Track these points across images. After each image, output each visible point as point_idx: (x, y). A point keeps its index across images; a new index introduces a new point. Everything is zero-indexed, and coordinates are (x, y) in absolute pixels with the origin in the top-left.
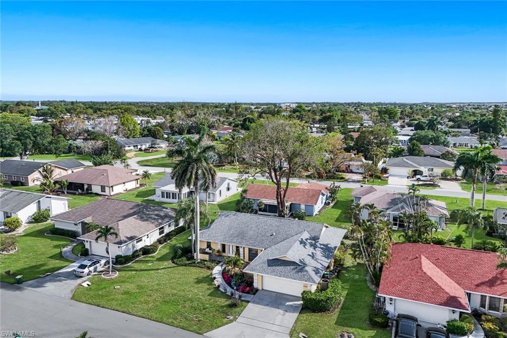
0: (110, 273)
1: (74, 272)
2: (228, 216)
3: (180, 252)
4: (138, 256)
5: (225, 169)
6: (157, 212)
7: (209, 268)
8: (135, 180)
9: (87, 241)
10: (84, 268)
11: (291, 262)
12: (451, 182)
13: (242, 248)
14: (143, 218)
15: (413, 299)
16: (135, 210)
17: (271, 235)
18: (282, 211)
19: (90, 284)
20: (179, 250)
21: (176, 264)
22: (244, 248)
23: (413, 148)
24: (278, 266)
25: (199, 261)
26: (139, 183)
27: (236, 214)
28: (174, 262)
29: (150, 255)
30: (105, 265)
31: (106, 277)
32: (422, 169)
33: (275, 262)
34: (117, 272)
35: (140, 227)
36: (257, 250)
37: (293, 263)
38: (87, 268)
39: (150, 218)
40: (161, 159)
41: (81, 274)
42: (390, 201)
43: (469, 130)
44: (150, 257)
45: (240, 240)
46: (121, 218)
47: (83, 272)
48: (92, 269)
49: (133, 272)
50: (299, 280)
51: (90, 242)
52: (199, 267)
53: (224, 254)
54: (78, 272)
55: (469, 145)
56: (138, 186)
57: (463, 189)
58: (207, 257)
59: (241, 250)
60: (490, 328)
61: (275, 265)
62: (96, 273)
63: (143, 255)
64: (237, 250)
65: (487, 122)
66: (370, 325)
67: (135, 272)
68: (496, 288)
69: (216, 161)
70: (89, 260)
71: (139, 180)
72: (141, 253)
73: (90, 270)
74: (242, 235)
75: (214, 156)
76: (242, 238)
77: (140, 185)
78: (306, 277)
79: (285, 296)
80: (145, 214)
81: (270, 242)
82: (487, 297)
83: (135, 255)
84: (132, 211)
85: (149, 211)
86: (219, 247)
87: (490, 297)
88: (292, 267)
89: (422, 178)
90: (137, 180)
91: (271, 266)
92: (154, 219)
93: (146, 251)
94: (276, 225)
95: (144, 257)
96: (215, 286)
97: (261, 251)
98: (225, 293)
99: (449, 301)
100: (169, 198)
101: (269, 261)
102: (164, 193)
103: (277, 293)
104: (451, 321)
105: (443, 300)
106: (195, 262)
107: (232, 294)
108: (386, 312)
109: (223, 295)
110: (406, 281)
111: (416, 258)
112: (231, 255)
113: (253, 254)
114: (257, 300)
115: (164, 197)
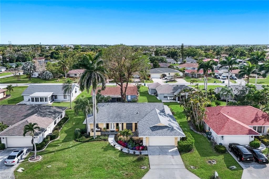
0: (35, 158)
1: (5, 163)
2: (103, 106)
3: (79, 133)
4: (48, 142)
5: (58, 81)
6: (48, 110)
7: (106, 140)
8: (3, 92)
9: (3, 138)
10: (14, 158)
11: (164, 126)
12: (180, 79)
13: (121, 124)
14: (42, 115)
15: (235, 134)
16: (32, 110)
17: (137, 114)
18: (124, 100)
19: (23, 169)
20: (78, 132)
21: (80, 142)
22: (123, 124)
23: (156, 64)
24: (158, 130)
25: (96, 137)
26: (5, 94)
27: (108, 104)
28: (77, 141)
29: (56, 140)
30: (27, 153)
31: (33, 161)
32: (166, 73)
33: (155, 128)
34: (40, 156)
35: (43, 121)
36: (132, 123)
37: (166, 127)
38: (16, 158)
39: (46, 114)
40: (7, 78)
41: (13, 164)
42: (173, 89)
43: (166, 56)
44: (56, 141)
45: (119, 119)
46: (23, 118)
47: (14, 162)
48: (19, 157)
49: (52, 154)
50: (174, 136)
51: (6, 138)
52: (98, 140)
53: (108, 130)
54: (9, 162)
55: (172, 63)
56: (5, 96)
57: (187, 82)
58: (99, 134)
59: (120, 126)
60: (267, 141)
61: (156, 130)
62: (23, 160)
63: (50, 140)
64: (117, 126)
65: (173, 52)
66: (217, 153)
67: (53, 153)
68: (259, 122)
69: (52, 76)
70: (14, 152)
71: (5, 92)
72: (49, 139)
73: (19, 158)
74: (118, 116)
75: (50, 73)
76: (120, 118)
77: (7, 95)
78: (177, 133)
79: (165, 147)
80: (42, 112)
81: (138, 117)
82: (257, 127)
83: (45, 141)
84: (30, 112)
85: (43, 110)
86: (105, 126)
87: (258, 127)
88: (166, 129)
89: (168, 78)
90: (4, 92)
91: (154, 131)
92: (50, 115)
93: (52, 137)
94: (137, 108)
95: (52, 142)
96: (119, 150)
97: (136, 124)
98: (128, 153)
99: (250, 132)
100: (38, 101)
101: (150, 128)
102: (33, 98)
103: (159, 146)
104: (252, 141)
105: (248, 132)
106: (93, 138)
107: (134, 153)
108: (221, 144)
109: (128, 154)
110: (226, 126)
111: (219, 114)
112: (112, 129)
113: (129, 126)
114: (152, 153)
115: (34, 101)
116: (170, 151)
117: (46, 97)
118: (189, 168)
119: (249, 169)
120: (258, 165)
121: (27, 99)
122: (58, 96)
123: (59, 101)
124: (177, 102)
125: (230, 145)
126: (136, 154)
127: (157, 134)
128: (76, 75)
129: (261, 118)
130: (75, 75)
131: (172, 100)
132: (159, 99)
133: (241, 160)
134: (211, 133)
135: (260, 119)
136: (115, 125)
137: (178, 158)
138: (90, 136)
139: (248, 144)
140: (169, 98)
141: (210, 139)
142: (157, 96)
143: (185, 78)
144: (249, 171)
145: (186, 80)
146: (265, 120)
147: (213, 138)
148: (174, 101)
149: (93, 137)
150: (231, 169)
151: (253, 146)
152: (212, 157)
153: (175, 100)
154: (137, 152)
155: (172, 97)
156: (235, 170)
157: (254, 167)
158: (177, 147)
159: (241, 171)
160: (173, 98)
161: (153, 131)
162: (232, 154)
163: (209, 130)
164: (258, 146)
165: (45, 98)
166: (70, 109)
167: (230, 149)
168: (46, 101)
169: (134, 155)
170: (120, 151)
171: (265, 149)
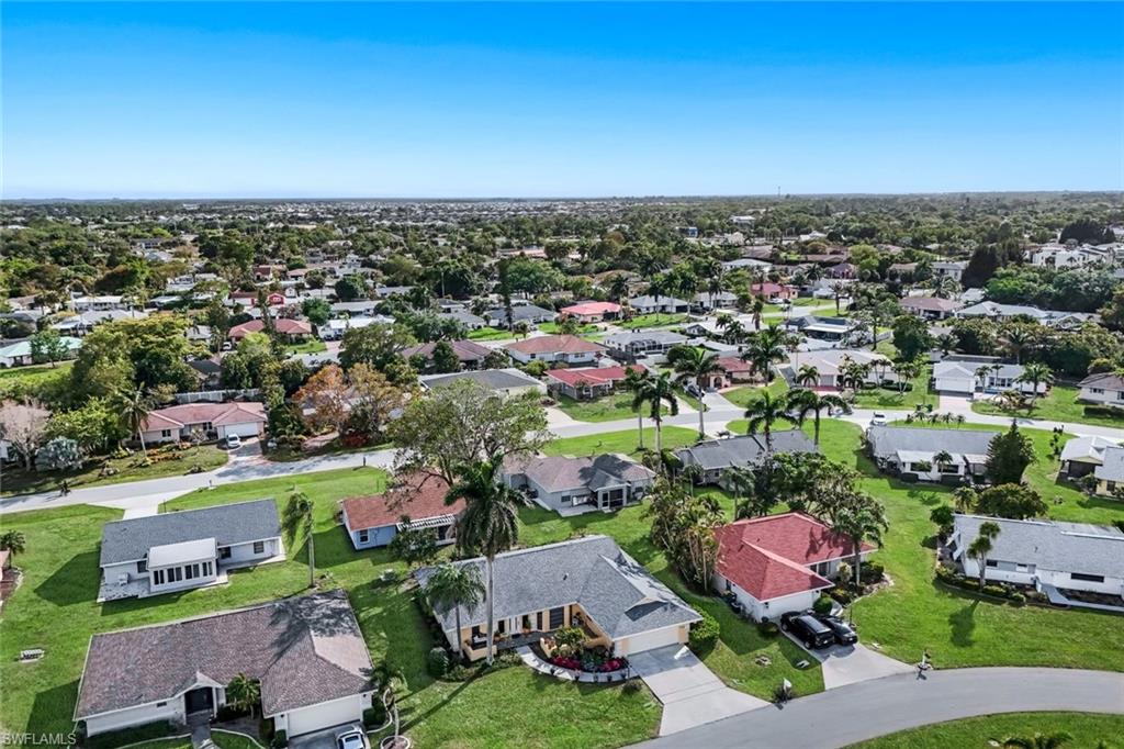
7: (518, 663)
11: (652, 604)
13: (536, 615)
17: (565, 579)
22: (540, 613)
35: (345, 647)
36: (563, 607)
37: (657, 604)
45: (530, 603)
50: (678, 621)
52: (502, 668)
57: (573, 418)
59: (533, 619)
61: (639, 615)
64: (524, 622)
66: (764, 639)
69: (80, 456)
74: (523, 593)
75: (72, 446)
76: (531, 599)
78: (684, 614)
79: (661, 651)
81: (572, 589)
86: (496, 627)
88: (661, 609)
91: (636, 618)
94: (557, 562)
96: (570, 681)
97: (571, 606)
98: (596, 682)
99: (814, 583)
100: (179, 579)
101: (626, 613)
102: (162, 572)
103: (648, 651)
104: (819, 600)
105: (808, 583)
106: (485, 666)
107: (610, 678)
108: (765, 619)
109: (597, 686)
110: (768, 578)
111: (742, 546)
112: (514, 632)
113: (557, 616)
114: (645, 671)
115: (162, 582)
116: (677, 657)
117: (207, 561)
118: (731, 684)
119: (828, 660)
120: (841, 650)
121: (120, 577)
122: (232, 550)
123: (241, 563)
124: (602, 512)
125: (785, 618)
126: (614, 679)
127: (646, 627)
128: (169, 435)
129: (821, 542)
130: (164, 436)
131: (585, 503)
132: (549, 509)
133: (813, 646)
134: (736, 596)
135: (820, 545)
136: (520, 621)
137: (700, 670)
138: (472, 659)
139: (811, 606)
140: (575, 501)
141: (737, 611)
142: (536, 497)
143: (560, 404)
144: (831, 664)
145: (567, 410)
146: (830, 547)
147: (745, 607)
148: (593, 509)
149: (483, 662)
150: (799, 667)
151: (821, 611)
152: (759, 652)
153: (596, 505)
154: (616, 676)
155: (584, 496)
156: (807, 668)
157: (838, 655)
158: (687, 644)
159: (818, 667)
160: (585, 499)
161: (634, 620)
162: (789, 635)
163: (729, 588)
164: (829, 607)
165: (204, 565)
166: (312, 586)
167: (785, 627)
168: (205, 574)
169: (610, 683)
170: (574, 682)
171: (842, 611)
